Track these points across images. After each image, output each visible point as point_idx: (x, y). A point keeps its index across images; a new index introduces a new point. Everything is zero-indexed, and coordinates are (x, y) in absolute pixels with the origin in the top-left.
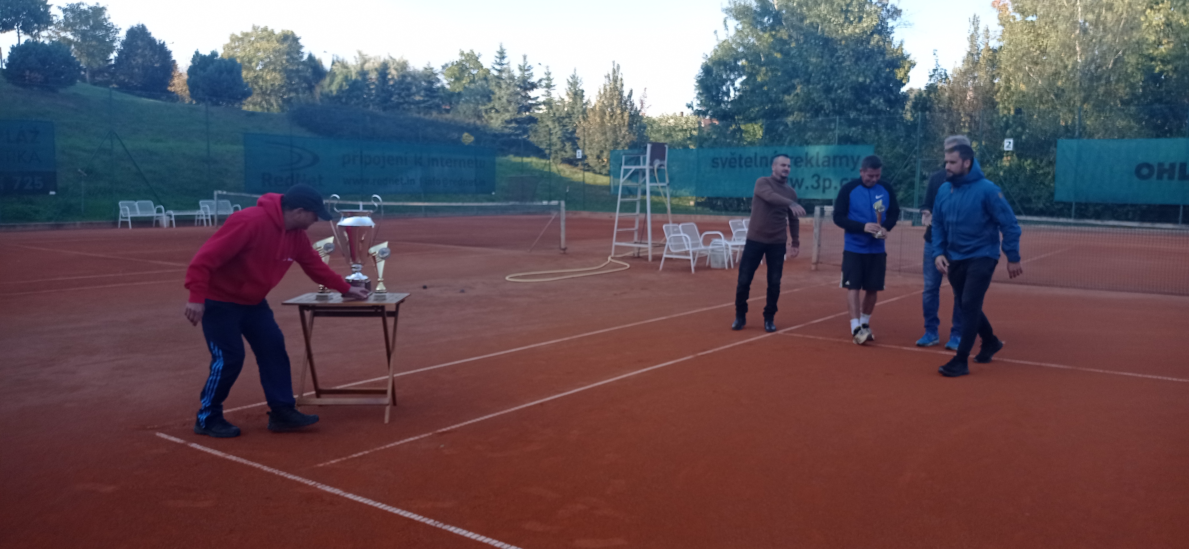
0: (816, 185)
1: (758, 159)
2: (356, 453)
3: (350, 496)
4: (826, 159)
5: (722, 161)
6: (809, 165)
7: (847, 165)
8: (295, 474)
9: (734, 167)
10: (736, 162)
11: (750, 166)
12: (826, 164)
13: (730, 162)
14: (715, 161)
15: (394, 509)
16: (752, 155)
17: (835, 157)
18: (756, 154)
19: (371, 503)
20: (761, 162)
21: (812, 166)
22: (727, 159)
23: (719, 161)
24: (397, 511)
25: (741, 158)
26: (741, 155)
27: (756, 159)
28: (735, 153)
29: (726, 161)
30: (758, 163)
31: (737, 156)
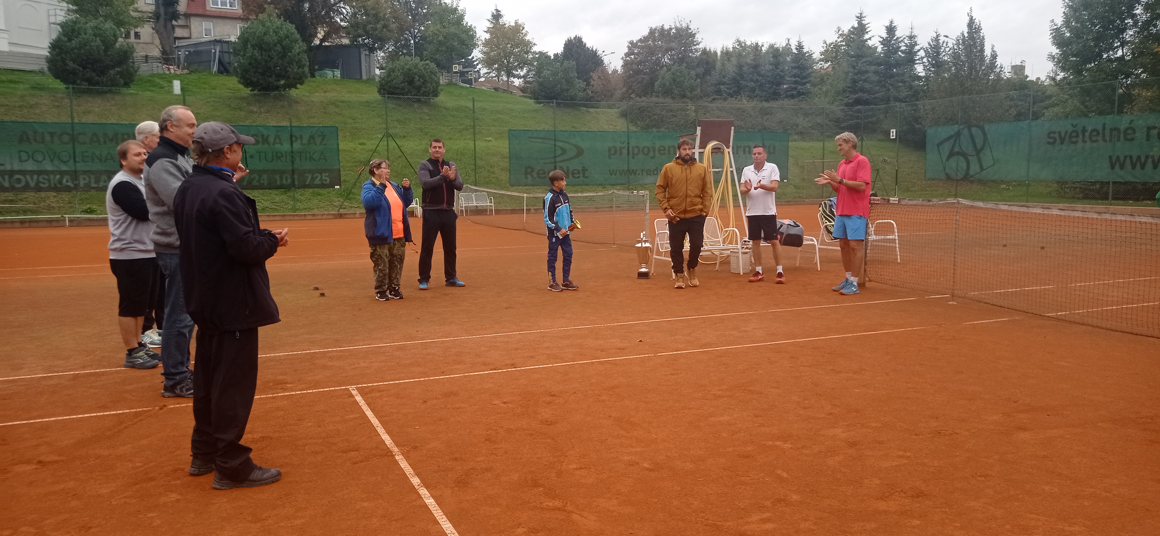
1: (1108, 131)
5: (1059, 136)
9: (1076, 142)
10: (1077, 136)
11: (1097, 141)
13: (1070, 137)
14: (1052, 135)
16: (1100, 128)
18: (1104, 124)
20: (1112, 134)
22: (1066, 132)
23: (1057, 136)
25: (1084, 130)
26: (1084, 127)
27: (1104, 134)
28: (1076, 125)
29: (1065, 136)
30: (1107, 138)
31: (1079, 129)
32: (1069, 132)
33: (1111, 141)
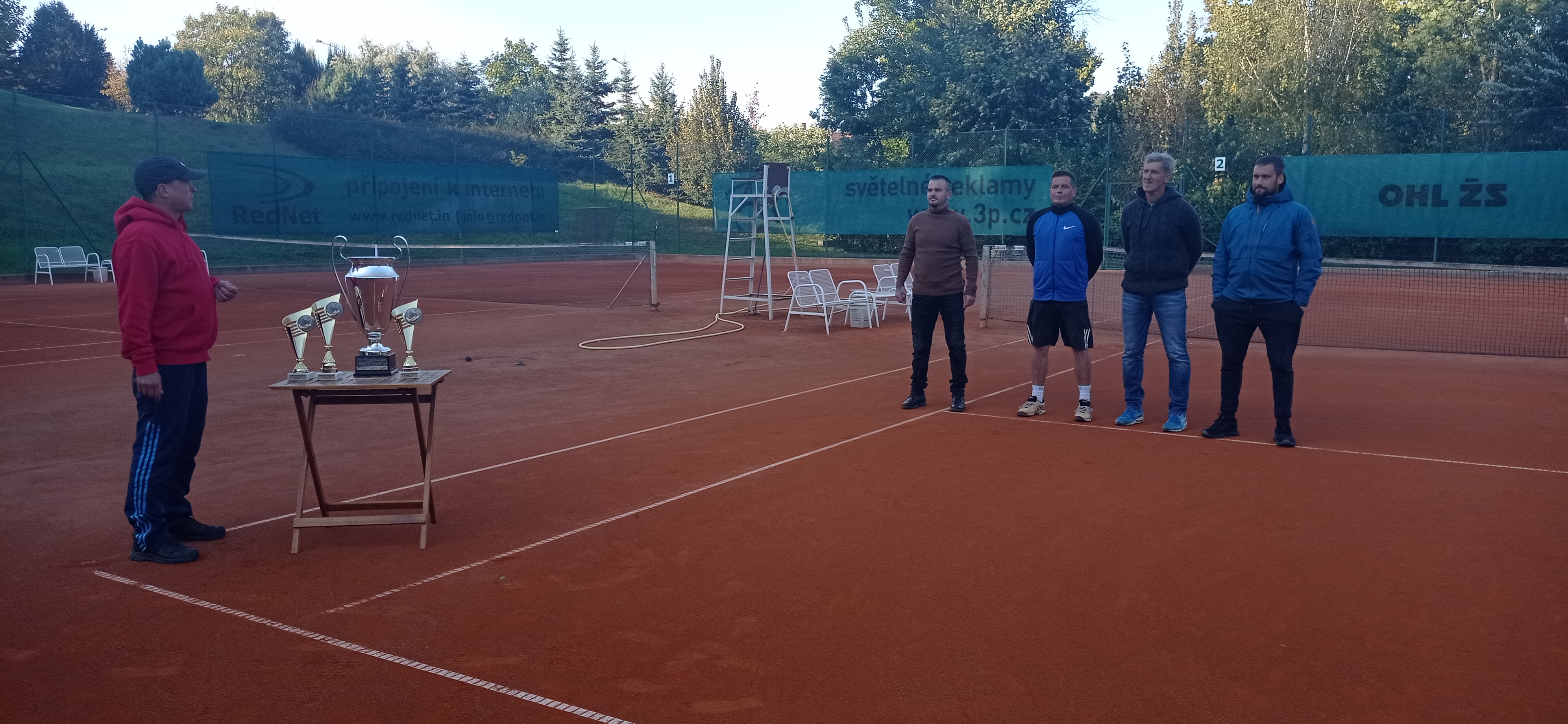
0: (980, 218)
1: (905, 184)
2: (381, 593)
3: (374, 653)
4: (993, 184)
5: (859, 187)
6: (970, 191)
7: (1019, 192)
8: (295, 625)
9: (875, 195)
10: (877, 188)
11: (895, 194)
12: (992, 190)
13: (870, 189)
14: (851, 187)
15: (439, 669)
16: (898, 180)
17: (1004, 182)
18: (902, 179)
19: (406, 662)
20: (909, 187)
21: (975, 193)
22: (865, 184)
23: (855, 187)
24: (443, 673)
25: (883, 183)
26: (883, 180)
27: (902, 185)
28: (876, 177)
29: (864, 188)
30: (906, 190)
31: (878, 181)
32: (867, 186)
33: (909, 194)
